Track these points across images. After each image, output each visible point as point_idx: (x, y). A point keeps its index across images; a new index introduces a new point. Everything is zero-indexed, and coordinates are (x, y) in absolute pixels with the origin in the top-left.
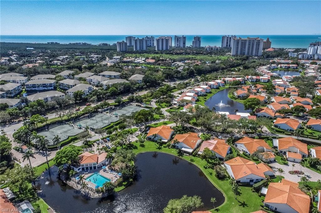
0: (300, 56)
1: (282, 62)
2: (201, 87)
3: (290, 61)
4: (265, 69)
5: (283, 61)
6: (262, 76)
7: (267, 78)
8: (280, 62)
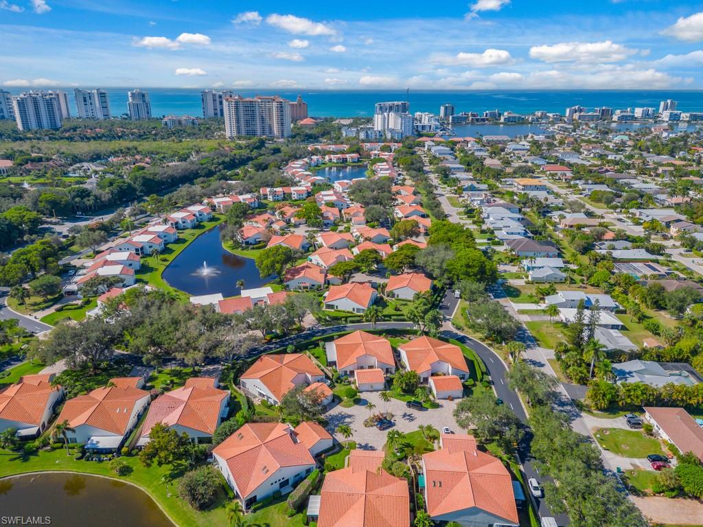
0: (362, 136)
1: (331, 149)
2: (151, 229)
3: (346, 147)
4: (300, 168)
5: (332, 147)
6: (295, 184)
7: (304, 188)
8: (328, 149)
